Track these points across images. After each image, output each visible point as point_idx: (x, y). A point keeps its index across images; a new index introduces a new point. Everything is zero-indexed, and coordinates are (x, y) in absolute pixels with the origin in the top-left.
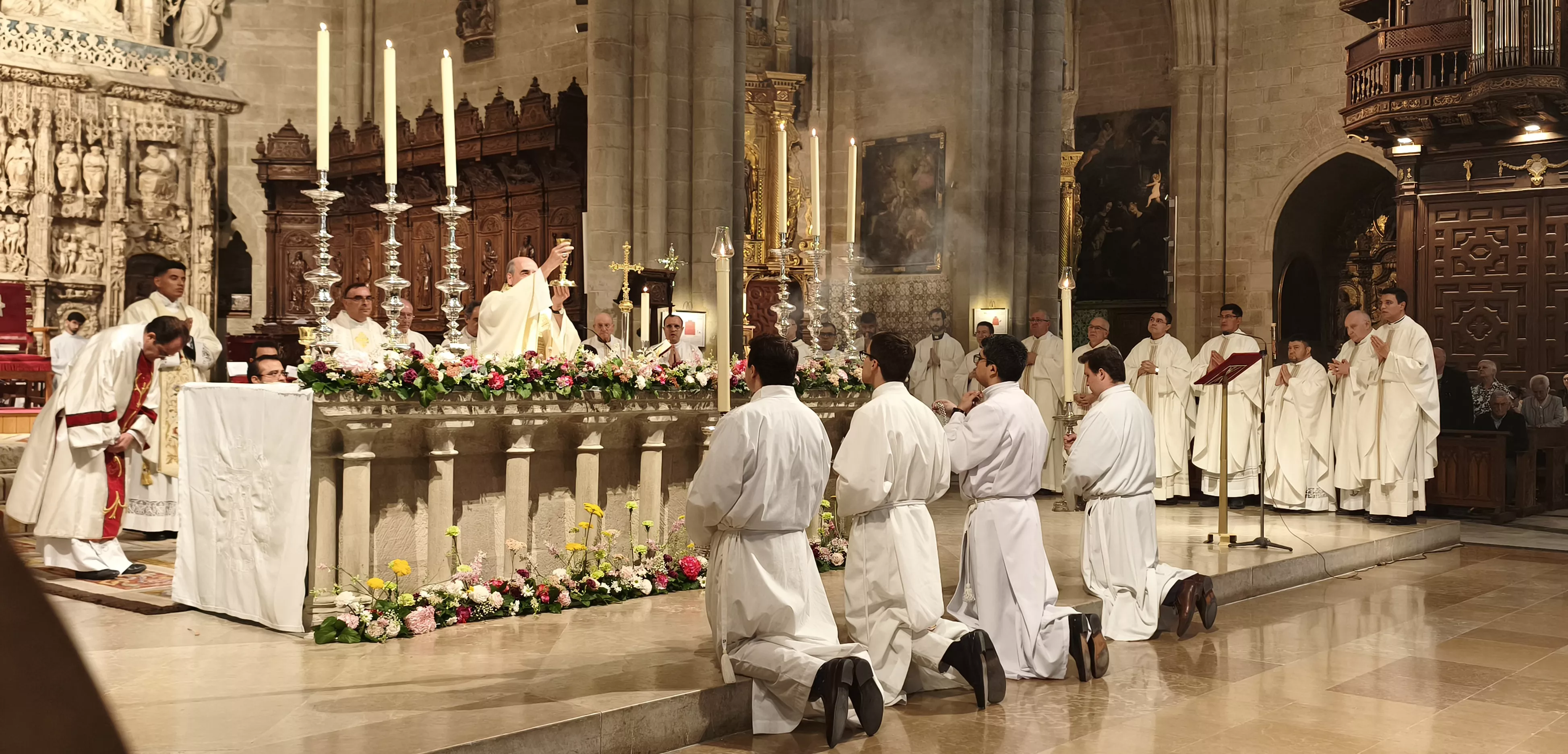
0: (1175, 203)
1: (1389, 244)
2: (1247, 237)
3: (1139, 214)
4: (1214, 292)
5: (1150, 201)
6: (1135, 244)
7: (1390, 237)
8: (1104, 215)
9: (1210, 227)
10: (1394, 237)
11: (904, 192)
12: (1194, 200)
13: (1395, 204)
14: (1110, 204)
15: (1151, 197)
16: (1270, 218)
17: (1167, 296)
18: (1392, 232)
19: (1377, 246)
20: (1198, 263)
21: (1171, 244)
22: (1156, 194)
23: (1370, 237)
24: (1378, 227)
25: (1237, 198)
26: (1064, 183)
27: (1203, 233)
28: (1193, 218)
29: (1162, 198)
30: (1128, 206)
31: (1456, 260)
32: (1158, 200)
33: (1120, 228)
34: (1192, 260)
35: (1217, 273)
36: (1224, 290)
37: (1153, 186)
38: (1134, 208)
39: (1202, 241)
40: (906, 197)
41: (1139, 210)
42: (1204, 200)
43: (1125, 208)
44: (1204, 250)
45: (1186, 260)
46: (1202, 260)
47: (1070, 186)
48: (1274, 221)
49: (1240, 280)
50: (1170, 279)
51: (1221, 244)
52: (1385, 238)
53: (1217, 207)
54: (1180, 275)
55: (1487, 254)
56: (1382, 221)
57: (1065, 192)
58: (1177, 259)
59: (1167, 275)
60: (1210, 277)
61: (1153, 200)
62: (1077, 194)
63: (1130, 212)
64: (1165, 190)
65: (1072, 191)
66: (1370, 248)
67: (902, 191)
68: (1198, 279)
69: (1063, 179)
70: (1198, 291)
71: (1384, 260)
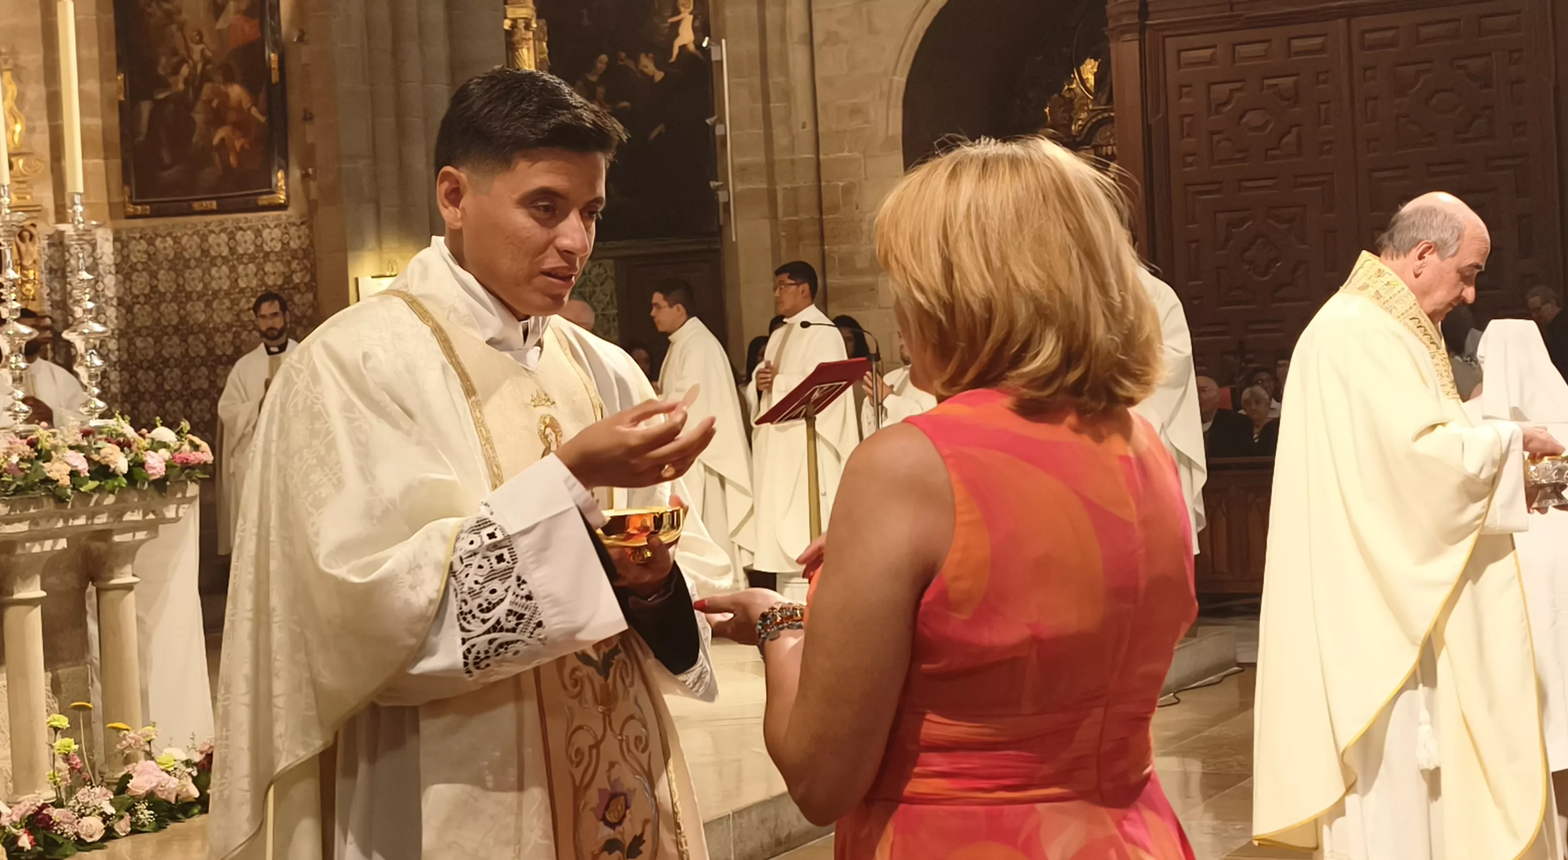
0: (722, 53)
1: (1105, 111)
2: (856, 111)
3: (659, 76)
4: (804, 216)
5: (676, 51)
6: (654, 134)
7: (1103, 100)
8: (593, 78)
9: (787, 95)
10: (1110, 100)
11: (202, 51)
12: (755, 46)
13: (1107, 39)
14: (604, 58)
15: (678, 43)
16: (894, 74)
17: (720, 228)
18: (1107, 89)
19: (1083, 115)
20: (770, 165)
21: (719, 130)
22: (686, 36)
23: (1071, 100)
24: (1083, 81)
25: (832, 38)
26: (514, 21)
27: (775, 106)
28: (757, 80)
29: (698, 45)
30: (637, 62)
31: (1216, 138)
32: (692, 47)
33: (625, 104)
34: (761, 158)
35: (805, 180)
36: (821, 213)
37: (678, 23)
38: (647, 64)
39: (774, 122)
40: (206, 61)
41: (658, 67)
42: (773, 45)
43: (631, 64)
44: (781, 139)
45: (747, 159)
46: (777, 157)
47: (527, 27)
48: (900, 80)
49: (848, 190)
50: (722, 197)
51: (810, 127)
52: (1096, 101)
53: (798, 58)
54: (739, 188)
55: (1267, 123)
56: (1089, 70)
57: (516, 38)
58: (732, 158)
59: (718, 188)
60: (794, 189)
61: (683, 48)
62: (540, 40)
63: (642, 72)
64: (702, 29)
65: (530, 34)
66: (1071, 121)
67: (197, 49)
68: (772, 195)
69: (512, 12)
70: (774, 217)
71: (1097, 140)
